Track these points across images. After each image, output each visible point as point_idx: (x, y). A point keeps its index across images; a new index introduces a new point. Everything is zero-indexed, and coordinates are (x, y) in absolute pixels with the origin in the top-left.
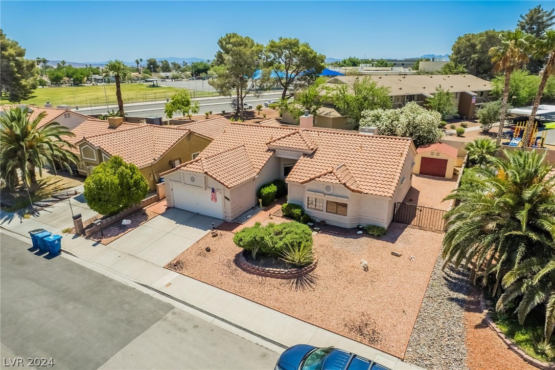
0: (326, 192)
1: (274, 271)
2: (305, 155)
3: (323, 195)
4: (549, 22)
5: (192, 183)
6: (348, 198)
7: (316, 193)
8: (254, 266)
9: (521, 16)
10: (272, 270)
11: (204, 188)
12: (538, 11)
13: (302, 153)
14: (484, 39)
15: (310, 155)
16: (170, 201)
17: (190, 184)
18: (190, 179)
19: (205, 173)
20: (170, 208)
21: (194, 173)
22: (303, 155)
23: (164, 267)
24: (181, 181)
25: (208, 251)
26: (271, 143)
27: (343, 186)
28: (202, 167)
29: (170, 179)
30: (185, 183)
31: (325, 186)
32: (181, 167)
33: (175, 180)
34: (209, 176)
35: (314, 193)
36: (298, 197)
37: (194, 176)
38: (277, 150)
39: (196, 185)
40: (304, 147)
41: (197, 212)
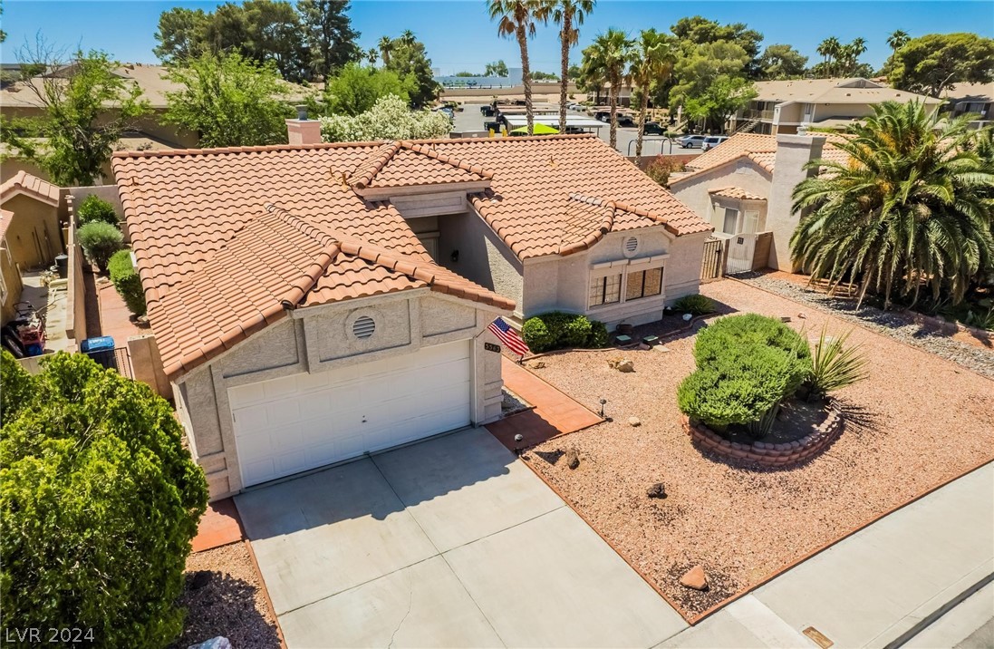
0: (628, 253)
1: (831, 425)
2: (479, 195)
3: (626, 261)
5: (360, 345)
6: (663, 253)
7: (614, 263)
8: (803, 442)
10: (828, 426)
11: (415, 340)
13: (463, 194)
14: (258, 13)
15: (488, 194)
16: (224, 474)
17: (348, 352)
18: (350, 331)
19: (428, 285)
20: (231, 499)
21: (376, 301)
22: (469, 197)
23: (693, 625)
24: (294, 359)
25: (664, 496)
26: (374, 183)
27: (662, 227)
28: (389, 270)
29: (227, 371)
30: (323, 358)
31: (627, 240)
32: (302, 295)
33: (255, 368)
34: (437, 290)
35: (609, 264)
36: (547, 292)
37: (371, 314)
38: (391, 199)
39: (379, 347)
40: (467, 177)
41: (361, 453)
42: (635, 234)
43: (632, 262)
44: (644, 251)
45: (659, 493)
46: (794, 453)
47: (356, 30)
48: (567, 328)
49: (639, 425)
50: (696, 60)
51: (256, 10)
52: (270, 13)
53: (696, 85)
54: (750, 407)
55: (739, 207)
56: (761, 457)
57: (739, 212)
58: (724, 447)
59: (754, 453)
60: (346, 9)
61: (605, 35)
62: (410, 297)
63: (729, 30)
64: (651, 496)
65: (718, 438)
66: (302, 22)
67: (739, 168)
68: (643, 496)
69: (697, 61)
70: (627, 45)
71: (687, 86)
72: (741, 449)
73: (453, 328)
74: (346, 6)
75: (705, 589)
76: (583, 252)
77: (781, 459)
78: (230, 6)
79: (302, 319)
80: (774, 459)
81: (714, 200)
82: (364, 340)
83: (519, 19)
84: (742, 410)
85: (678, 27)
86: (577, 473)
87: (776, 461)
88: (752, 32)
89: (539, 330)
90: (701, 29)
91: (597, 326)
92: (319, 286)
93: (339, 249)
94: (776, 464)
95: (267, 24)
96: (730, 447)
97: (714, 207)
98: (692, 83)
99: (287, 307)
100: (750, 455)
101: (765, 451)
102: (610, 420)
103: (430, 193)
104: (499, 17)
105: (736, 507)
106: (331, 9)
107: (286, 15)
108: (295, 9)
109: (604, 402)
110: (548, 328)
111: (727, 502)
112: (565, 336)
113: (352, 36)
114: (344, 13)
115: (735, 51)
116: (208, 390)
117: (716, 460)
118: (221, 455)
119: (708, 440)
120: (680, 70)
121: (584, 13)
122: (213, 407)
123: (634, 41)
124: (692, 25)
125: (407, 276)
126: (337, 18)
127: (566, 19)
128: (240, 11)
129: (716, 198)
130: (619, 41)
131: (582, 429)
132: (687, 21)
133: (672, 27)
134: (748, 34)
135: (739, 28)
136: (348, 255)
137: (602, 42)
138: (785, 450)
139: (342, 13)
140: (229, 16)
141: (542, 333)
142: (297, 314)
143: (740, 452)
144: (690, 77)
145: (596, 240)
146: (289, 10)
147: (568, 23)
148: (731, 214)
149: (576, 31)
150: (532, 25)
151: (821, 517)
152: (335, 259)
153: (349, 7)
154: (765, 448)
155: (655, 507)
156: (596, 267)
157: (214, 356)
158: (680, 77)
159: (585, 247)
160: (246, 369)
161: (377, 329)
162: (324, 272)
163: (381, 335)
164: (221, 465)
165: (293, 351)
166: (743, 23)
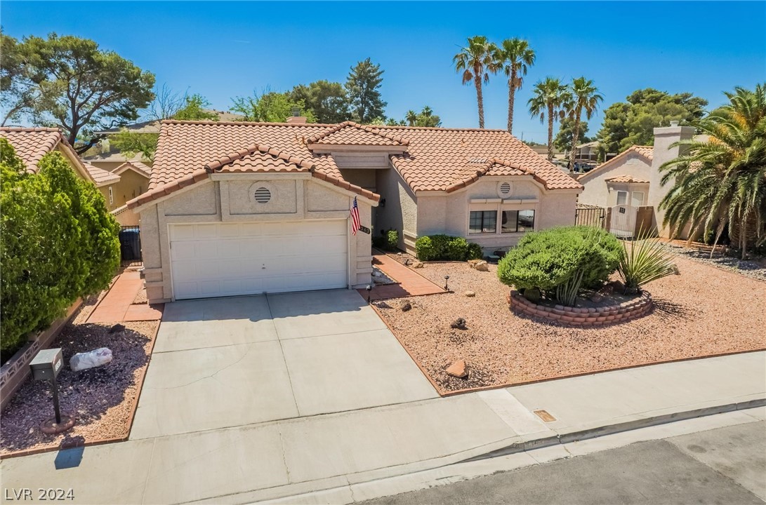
0: (501, 195)
1: (634, 305)
2: (397, 155)
3: (499, 200)
4: (377, 78)
5: (260, 207)
6: (534, 198)
7: (489, 200)
8: (600, 310)
9: (351, 68)
10: (631, 305)
11: (300, 211)
12: (368, 64)
13: (386, 155)
14: (319, 90)
15: (406, 155)
16: (160, 284)
17: (250, 211)
18: (252, 196)
19: (309, 170)
20: (164, 304)
21: (271, 176)
22: (390, 156)
23: (443, 396)
24: (214, 211)
25: (464, 328)
26: (320, 141)
27: (531, 178)
28: (285, 160)
29: (167, 212)
30: (232, 212)
31: (501, 184)
32: (220, 165)
33: (187, 213)
34: (318, 177)
35: (484, 201)
36: (437, 221)
37: (268, 187)
38: (332, 153)
39: (273, 211)
40: (390, 142)
41: (260, 292)
42: (507, 180)
43: (505, 201)
44: (517, 195)
45: (460, 325)
46: (590, 317)
47: (384, 101)
48: (448, 245)
49: (473, 295)
50: (642, 115)
51: (318, 88)
52: (326, 90)
53: (642, 136)
54: (547, 272)
55: (627, 190)
56: (559, 316)
57: (628, 193)
58: (531, 308)
59: (553, 312)
60: (378, 87)
61: (544, 81)
62: (296, 178)
63: (677, 97)
64: (453, 327)
65: (527, 302)
66: (348, 96)
67: (629, 159)
68: (447, 328)
69: (642, 117)
70: (561, 89)
71: (635, 137)
72: (545, 310)
73: (332, 209)
74: (378, 85)
75: (465, 378)
76: (463, 189)
77: (578, 319)
78: (301, 87)
79: (219, 182)
80: (571, 319)
81: (609, 186)
82: (262, 204)
83: (476, 71)
84: (539, 273)
85: (633, 97)
86: (406, 314)
87: (573, 321)
88: (698, 99)
89: (425, 244)
90: (652, 97)
91: (473, 246)
92: (234, 163)
93: (257, 149)
94: (573, 323)
95: (324, 98)
96: (536, 308)
97: (609, 191)
98: (639, 134)
99: (209, 171)
100: (551, 314)
101: (563, 312)
102: (452, 292)
103: (362, 151)
104: (462, 70)
105: (522, 342)
106: (368, 87)
107: (337, 92)
108: (343, 88)
109: (447, 278)
110: (433, 243)
111: (517, 339)
112: (446, 251)
113: (382, 105)
114: (377, 89)
115: (676, 109)
116: (154, 222)
117: (523, 317)
118: (160, 270)
119: (521, 304)
120: (629, 125)
121: (527, 66)
122: (157, 235)
123: (566, 86)
124: (644, 95)
125: (296, 164)
126: (372, 93)
127: (513, 71)
128: (308, 90)
129: (611, 184)
130: (554, 86)
131: (427, 295)
132: (640, 92)
133: (628, 97)
134: (694, 100)
135: (686, 96)
136: (261, 152)
137: (541, 87)
138: (581, 312)
139: (375, 89)
140: (301, 93)
141: (426, 246)
142: (215, 177)
143: (542, 311)
144: (638, 130)
145: (473, 181)
146: (339, 88)
147: (514, 73)
148: (621, 195)
149: (520, 79)
150: (487, 74)
151: (596, 355)
152: (253, 153)
153: (380, 86)
154: (564, 310)
155: (453, 334)
156: (473, 201)
157: (159, 197)
158: (630, 131)
159: (464, 185)
160: (180, 213)
161: (271, 198)
162: (241, 157)
163: (275, 202)
164: (159, 277)
165: (213, 206)
166: (690, 92)
